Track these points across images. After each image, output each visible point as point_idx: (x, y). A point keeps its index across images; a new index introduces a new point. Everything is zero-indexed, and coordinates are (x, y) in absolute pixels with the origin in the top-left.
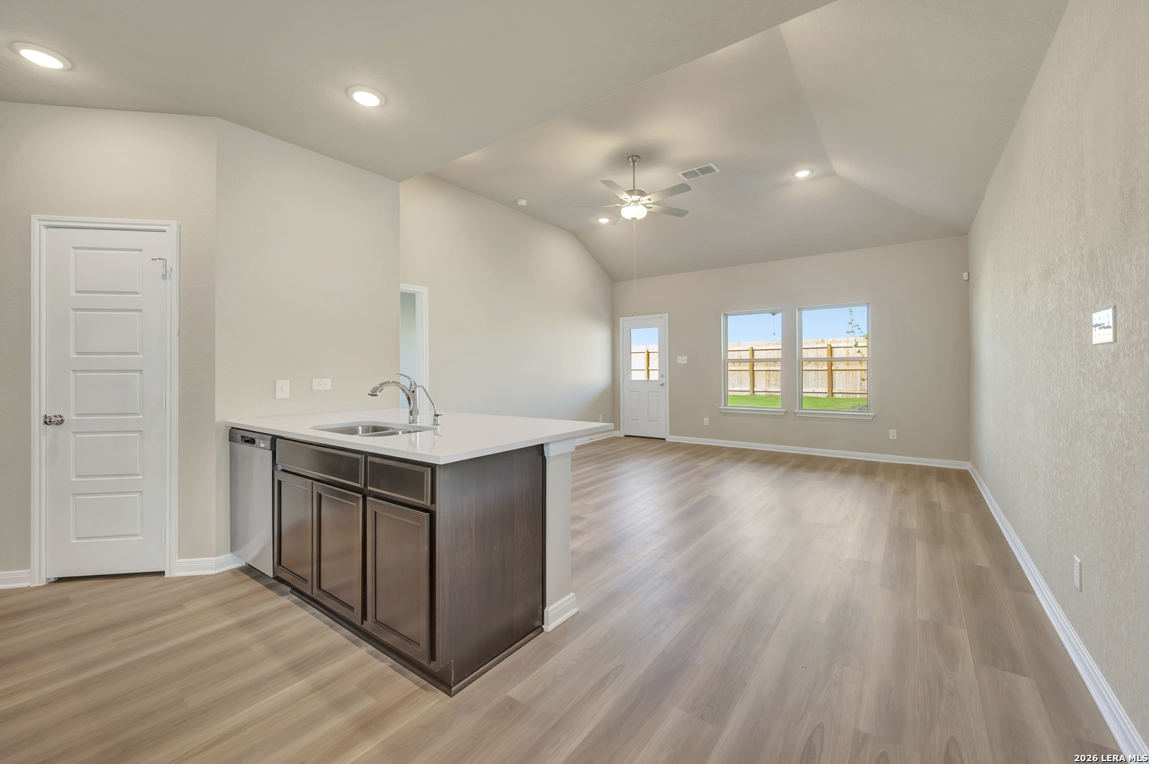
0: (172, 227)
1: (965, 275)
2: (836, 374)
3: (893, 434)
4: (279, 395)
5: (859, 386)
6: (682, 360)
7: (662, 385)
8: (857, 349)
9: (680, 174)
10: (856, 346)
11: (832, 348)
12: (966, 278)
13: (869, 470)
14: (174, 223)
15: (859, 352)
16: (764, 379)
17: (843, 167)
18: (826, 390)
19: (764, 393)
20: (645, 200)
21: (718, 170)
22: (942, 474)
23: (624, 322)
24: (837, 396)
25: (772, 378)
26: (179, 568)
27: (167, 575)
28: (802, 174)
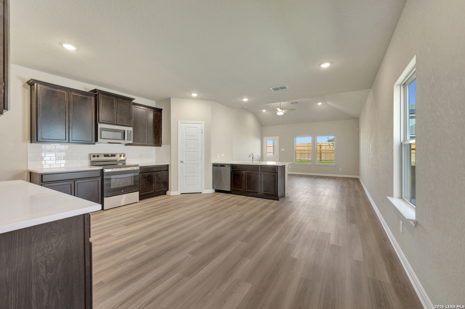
0: (203, 123)
1: (358, 129)
2: (322, 154)
3: (340, 169)
4: (218, 157)
5: (329, 158)
6: (283, 150)
7: (277, 157)
8: (329, 146)
9: (290, 103)
10: (329, 145)
11: (321, 146)
12: (358, 130)
13: (335, 178)
14: (204, 122)
15: (330, 147)
16: (299, 156)
17: (329, 103)
18: (319, 159)
19: (299, 160)
20: (283, 111)
21: (299, 102)
22: (352, 179)
23: (265, 138)
24: (322, 161)
25: (302, 155)
26: (205, 192)
27: (202, 193)
28: (320, 104)
